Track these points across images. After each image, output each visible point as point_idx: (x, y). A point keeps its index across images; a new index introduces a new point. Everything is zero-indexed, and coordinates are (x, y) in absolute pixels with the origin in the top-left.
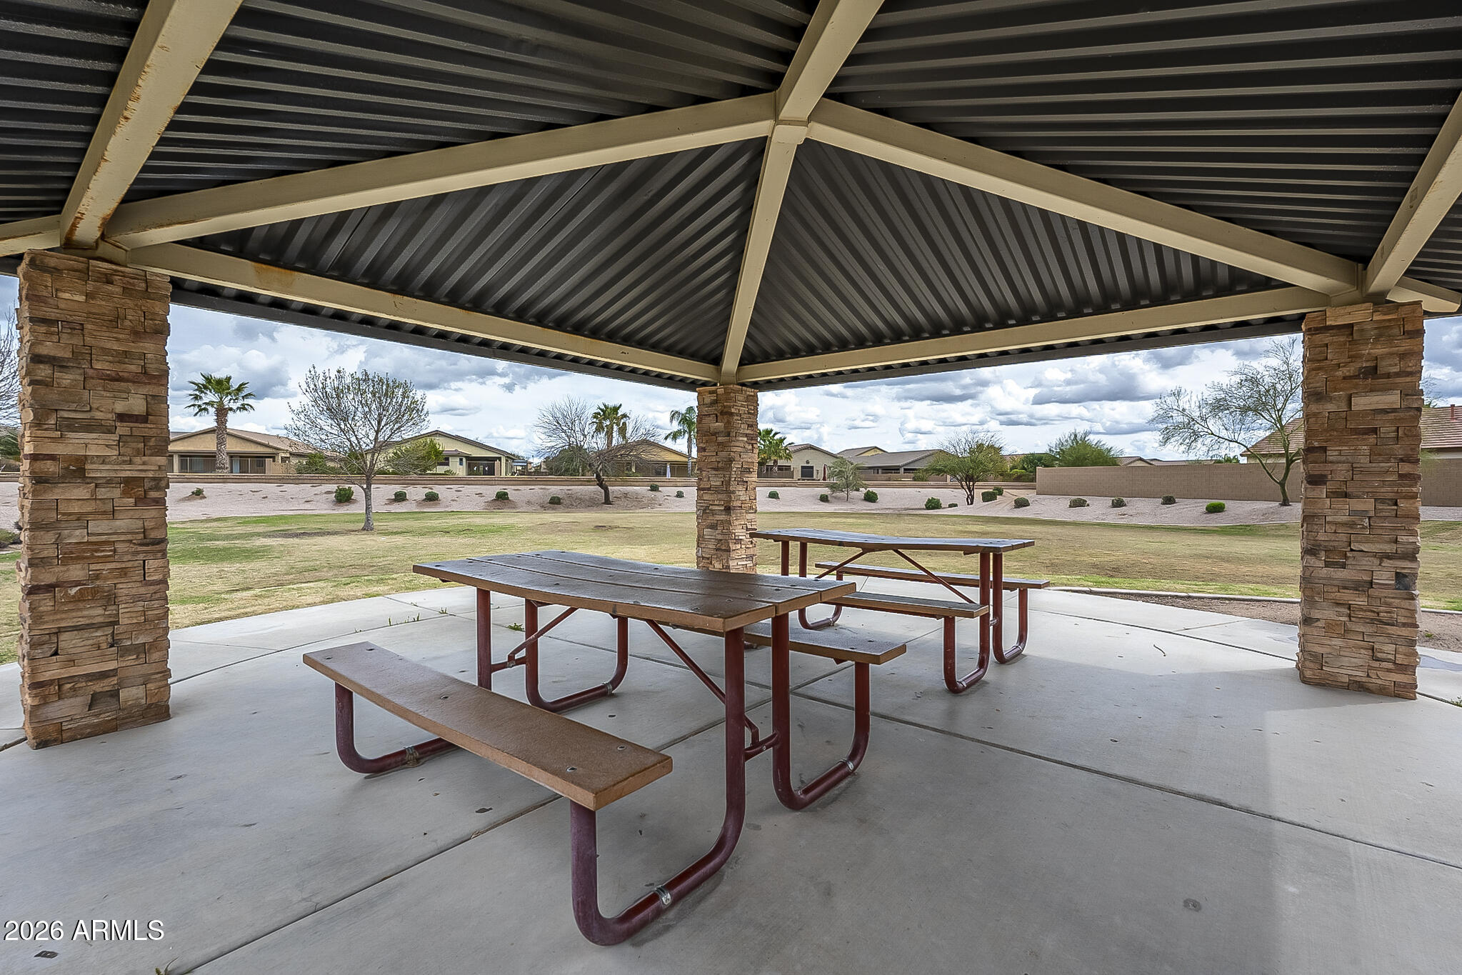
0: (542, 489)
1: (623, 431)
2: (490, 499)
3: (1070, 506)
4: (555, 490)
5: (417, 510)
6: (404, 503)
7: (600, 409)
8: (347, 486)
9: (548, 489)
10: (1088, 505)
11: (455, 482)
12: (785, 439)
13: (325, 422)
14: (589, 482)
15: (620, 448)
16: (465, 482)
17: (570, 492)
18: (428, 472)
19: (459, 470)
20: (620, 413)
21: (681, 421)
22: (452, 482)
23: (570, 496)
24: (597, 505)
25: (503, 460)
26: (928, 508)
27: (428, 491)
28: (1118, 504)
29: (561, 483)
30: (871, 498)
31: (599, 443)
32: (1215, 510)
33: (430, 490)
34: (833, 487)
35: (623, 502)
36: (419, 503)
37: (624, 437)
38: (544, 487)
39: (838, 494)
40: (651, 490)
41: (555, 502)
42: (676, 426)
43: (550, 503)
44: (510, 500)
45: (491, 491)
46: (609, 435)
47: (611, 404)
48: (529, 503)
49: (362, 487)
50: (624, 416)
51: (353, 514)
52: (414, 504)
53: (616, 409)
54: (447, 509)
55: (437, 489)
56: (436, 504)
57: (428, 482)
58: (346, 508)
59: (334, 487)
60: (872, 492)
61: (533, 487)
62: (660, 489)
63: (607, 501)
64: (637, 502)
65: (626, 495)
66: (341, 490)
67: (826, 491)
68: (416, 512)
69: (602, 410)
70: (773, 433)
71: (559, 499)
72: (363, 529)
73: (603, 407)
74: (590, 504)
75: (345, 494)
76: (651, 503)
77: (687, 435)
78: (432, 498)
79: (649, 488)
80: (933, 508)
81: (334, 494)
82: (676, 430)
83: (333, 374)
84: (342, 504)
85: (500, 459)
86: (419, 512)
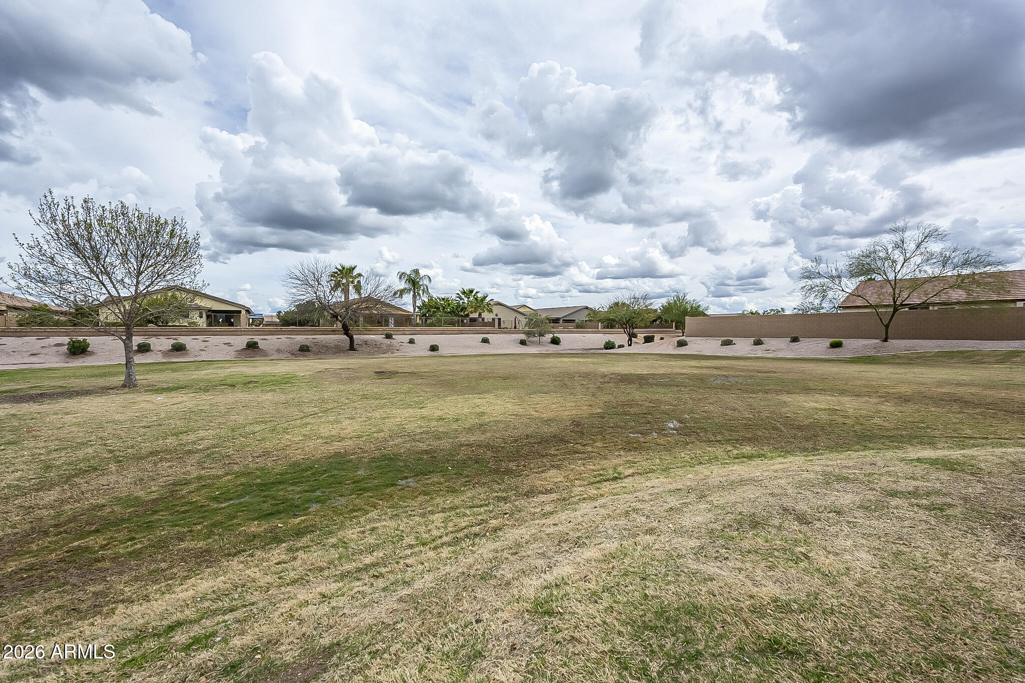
0: (287, 338)
1: (358, 288)
2: (239, 348)
3: (721, 345)
4: (301, 339)
5: (165, 361)
6: (149, 354)
7: (337, 268)
8: (81, 338)
9: (294, 339)
10: (735, 344)
11: (200, 333)
12: (487, 296)
13: (69, 261)
14: (334, 332)
15: (355, 302)
16: (211, 333)
17: (315, 341)
18: (170, 324)
19: (202, 322)
20: (355, 272)
21: (407, 280)
22: (197, 333)
23: (316, 344)
24: (344, 352)
25: (243, 312)
26: (606, 348)
27: (172, 342)
28: (758, 343)
29: (304, 333)
30: (555, 341)
31: (338, 296)
32: (836, 345)
33: (176, 341)
34: (528, 334)
35: (365, 348)
36: (166, 354)
37: (360, 294)
38: (289, 336)
39: (532, 339)
40: (387, 338)
41: (304, 350)
42: (402, 285)
43: (299, 351)
44: (260, 349)
45: (241, 341)
46: (346, 292)
47: (347, 265)
48: (279, 351)
49: (121, 339)
50: (360, 275)
51: (93, 367)
52: (160, 355)
53: (352, 269)
54: (196, 359)
55: (182, 340)
56: (185, 354)
57: (172, 333)
58: (81, 360)
59: (66, 340)
60: (557, 337)
61: (279, 337)
62: (394, 337)
63: (352, 348)
64: (376, 349)
65: (366, 342)
66: (74, 342)
67: (523, 337)
68: (163, 363)
69: (340, 270)
70: (474, 292)
71: (307, 347)
72: (124, 386)
73: (340, 268)
74: (335, 351)
75: (80, 346)
76: (390, 349)
77: (412, 293)
78: (179, 348)
79: (384, 336)
80: (610, 348)
81: (67, 347)
82: (402, 288)
83: (78, 203)
84: (76, 357)
85: (240, 312)
86: (169, 363)
